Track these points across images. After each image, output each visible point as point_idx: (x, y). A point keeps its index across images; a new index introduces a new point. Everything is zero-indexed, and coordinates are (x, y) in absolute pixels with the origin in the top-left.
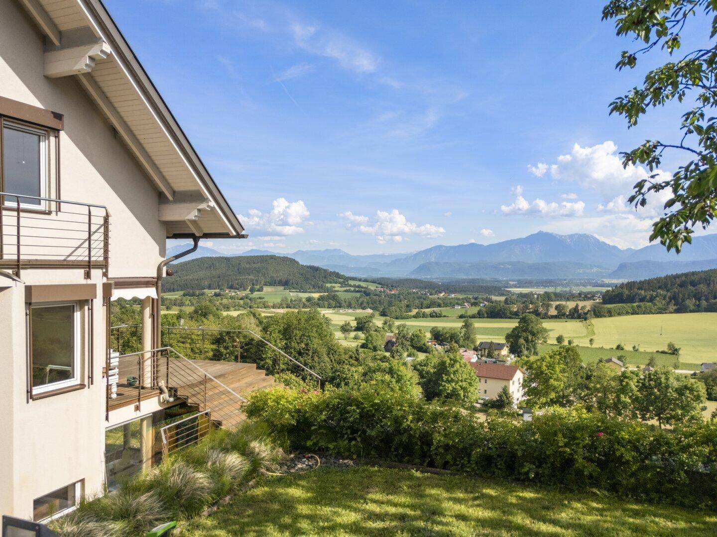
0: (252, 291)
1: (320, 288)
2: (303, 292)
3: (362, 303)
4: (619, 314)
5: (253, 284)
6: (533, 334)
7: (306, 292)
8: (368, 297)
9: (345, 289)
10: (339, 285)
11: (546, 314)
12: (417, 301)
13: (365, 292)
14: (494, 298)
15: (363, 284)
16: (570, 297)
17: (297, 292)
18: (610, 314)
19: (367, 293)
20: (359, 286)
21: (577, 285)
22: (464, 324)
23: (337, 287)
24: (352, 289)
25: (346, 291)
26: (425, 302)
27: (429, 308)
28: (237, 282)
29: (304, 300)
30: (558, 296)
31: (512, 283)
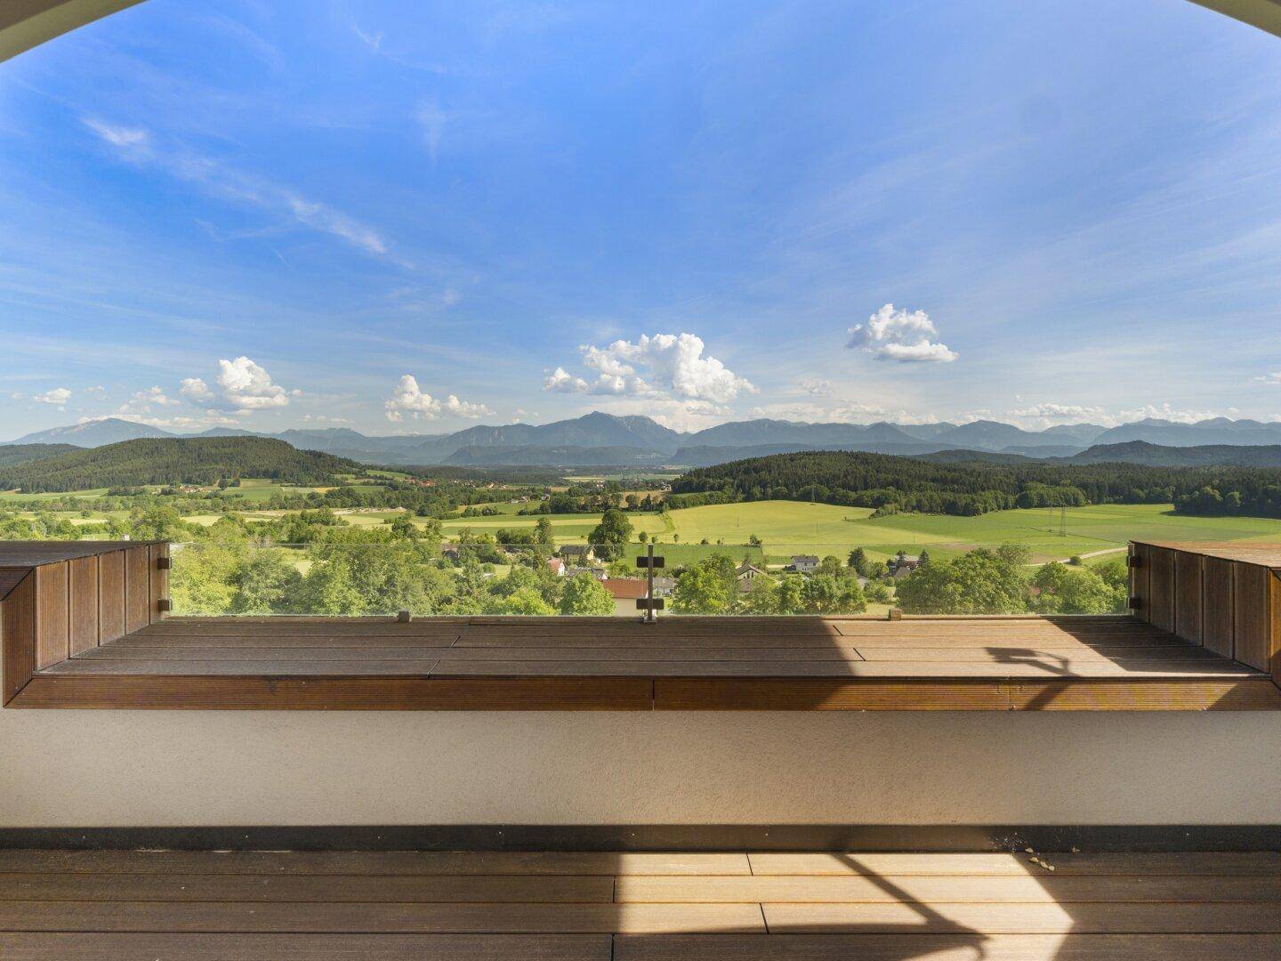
0: (223, 486)
1: (326, 481)
2: (301, 486)
3: (389, 500)
4: (693, 505)
5: (224, 477)
6: (620, 534)
7: (305, 486)
8: (397, 492)
9: (362, 481)
10: (354, 476)
11: (617, 506)
12: (462, 496)
13: (390, 485)
14: (554, 489)
15: (386, 474)
16: (636, 487)
17: (292, 486)
18: (685, 505)
19: (394, 487)
20: (380, 478)
21: (638, 472)
22: (538, 524)
23: (350, 479)
24: (372, 481)
25: (364, 484)
26: (472, 496)
27: (478, 503)
28: (197, 473)
29: (305, 497)
30: (624, 485)
31: (568, 471)
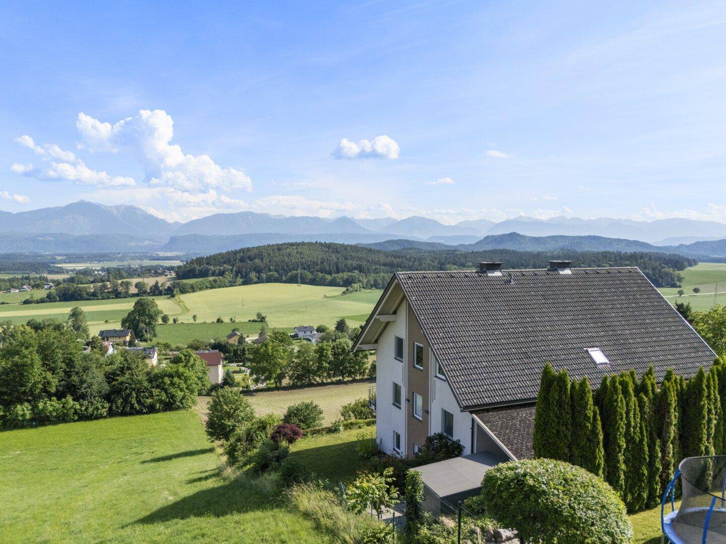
11: (127, 292)
14: (53, 277)
21: (133, 259)
31: (59, 258)
